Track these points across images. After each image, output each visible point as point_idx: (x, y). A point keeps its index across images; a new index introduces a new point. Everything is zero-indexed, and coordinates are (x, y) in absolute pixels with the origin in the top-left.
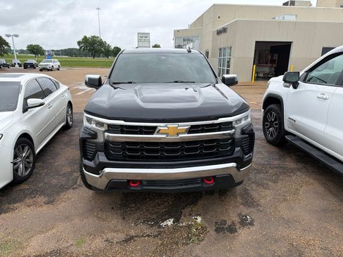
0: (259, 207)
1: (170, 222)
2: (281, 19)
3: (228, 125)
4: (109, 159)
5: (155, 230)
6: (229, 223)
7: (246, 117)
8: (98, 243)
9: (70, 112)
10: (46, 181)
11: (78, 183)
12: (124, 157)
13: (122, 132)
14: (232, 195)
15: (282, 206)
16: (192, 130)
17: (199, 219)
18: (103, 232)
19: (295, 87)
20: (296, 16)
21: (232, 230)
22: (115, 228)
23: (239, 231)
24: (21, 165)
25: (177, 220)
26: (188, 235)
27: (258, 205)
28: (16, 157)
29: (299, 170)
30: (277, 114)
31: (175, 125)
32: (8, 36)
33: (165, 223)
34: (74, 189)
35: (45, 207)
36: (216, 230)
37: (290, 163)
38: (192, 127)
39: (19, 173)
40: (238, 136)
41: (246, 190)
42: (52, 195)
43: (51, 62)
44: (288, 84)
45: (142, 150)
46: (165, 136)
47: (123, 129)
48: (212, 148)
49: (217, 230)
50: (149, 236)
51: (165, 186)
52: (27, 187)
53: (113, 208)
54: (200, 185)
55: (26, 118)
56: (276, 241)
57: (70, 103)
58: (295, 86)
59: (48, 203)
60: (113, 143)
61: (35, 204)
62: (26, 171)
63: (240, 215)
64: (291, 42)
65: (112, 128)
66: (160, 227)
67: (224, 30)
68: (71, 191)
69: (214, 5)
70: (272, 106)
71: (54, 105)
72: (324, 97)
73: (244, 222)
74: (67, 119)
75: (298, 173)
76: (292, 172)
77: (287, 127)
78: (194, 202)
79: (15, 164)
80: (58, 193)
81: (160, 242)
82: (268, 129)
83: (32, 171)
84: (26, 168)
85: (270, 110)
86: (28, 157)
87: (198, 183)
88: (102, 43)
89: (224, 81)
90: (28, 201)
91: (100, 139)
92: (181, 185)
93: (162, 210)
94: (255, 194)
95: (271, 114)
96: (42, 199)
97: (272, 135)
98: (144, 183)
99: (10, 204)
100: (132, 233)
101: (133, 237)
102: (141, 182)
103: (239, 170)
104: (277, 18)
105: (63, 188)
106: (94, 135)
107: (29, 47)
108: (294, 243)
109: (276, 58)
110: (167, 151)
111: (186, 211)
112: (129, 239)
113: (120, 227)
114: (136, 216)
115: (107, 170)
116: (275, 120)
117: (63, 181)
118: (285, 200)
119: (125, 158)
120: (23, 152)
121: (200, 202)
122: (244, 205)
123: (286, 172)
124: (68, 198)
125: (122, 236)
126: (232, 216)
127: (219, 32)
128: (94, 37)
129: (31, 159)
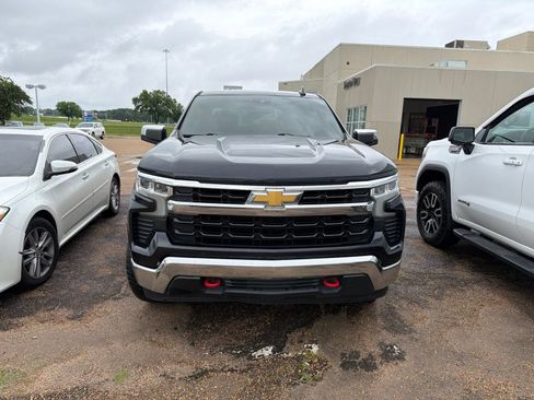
0: (413, 334)
1: (267, 352)
2: (443, 65)
3: (364, 194)
4: (173, 243)
5: (242, 363)
6: (363, 355)
7: (392, 185)
8: (151, 378)
9: (116, 191)
10: (73, 286)
11: (122, 292)
12: (198, 239)
13: (196, 199)
14: (370, 315)
15: (451, 334)
16: (306, 198)
17: (315, 349)
18: (159, 363)
19: (468, 152)
20: (466, 62)
21: (369, 365)
22: (178, 358)
23: (381, 368)
24: (35, 260)
25: (279, 349)
26: (296, 372)
27: (411, 331)
28: (27, 245)
29: (477, 282)
30: (441, 196)
31: (279, 189)
32: (30, 87)
33: (259, 353)
34: (115, 299)
35: (69, 324)
36: (342, 365)
37: (461, 272)
38: (307, 193)
39: (32, 273)
40: (379, 213)
41: (391, 309)
42: (80, 307)
43: (91, 126)
44: (457, 149)
45: (226, 229)
46: (262, 207)
47: (196, 195)
48: (338, 229)
49: (345, 366)
50: (232, 370)
51: (261, 289)
52: (41, 294)
53: (176, 329)
54: (317, 290)
55: (48, 188)
56: (442, 385)
57: (116, 176)
58: (468, 149)
59: (73, 319)
60: (180, 216)
61: (53, 319)
62: (42, 270)
63: (381, 344)
64: (458, 101)
65: (179, 193)
66: (251, 358)
67: (356, 82)
68: (111, 302)
69: (340, 45)
70: (430, 184)
71: (92, 175)
72: (516, 162)
73: (388, 355)
74: (111, 201)
75: (476, 287)
76: (466, 284)
77: (456, 216)
78: (308, 324)
79: (25, 257)
80: (90, 304)
81: (250, 381)
82: (426, 220)
83: (50, 272)
84: (43, 267)
85: (429, 191)
86: (46, 249)
87: (314, 287)
88: (169, 102)
89: (356, 136)
90: (41, 314)
91: (161, 212)
92: (287, 289)
93: (255, 333)
94: (406, 315)
95: (430, 197)
96: (63, 312)
97: (431, 230)
98: (228, 283)
99: (12, 317)
100: (206, 365)
101: (206, 371)
102: (222, 281)
103: (381, 270)
104: (436, 65)
105: (98, 298)
106: (152, 206)
107: (59, 105)
108: (473, 389)
109: (436, 125)
110: (265, 232)
111: (295, 336)
112: (200, 375)
113: (185, 356)
114: (213, 340)
115: (169, 260)
116: (437, 206)
117: (99, 287)
118: (455, 325)
119: (199, 241)
120: (39, 240)
121: (318, 324)
122: (388, 330)
123: (455, 284)
124: (105, 312)
125: (188, 370)
126: (369, 345)
127: (348, 85)
128: (158, 91)
129: (52, 252)
